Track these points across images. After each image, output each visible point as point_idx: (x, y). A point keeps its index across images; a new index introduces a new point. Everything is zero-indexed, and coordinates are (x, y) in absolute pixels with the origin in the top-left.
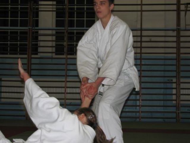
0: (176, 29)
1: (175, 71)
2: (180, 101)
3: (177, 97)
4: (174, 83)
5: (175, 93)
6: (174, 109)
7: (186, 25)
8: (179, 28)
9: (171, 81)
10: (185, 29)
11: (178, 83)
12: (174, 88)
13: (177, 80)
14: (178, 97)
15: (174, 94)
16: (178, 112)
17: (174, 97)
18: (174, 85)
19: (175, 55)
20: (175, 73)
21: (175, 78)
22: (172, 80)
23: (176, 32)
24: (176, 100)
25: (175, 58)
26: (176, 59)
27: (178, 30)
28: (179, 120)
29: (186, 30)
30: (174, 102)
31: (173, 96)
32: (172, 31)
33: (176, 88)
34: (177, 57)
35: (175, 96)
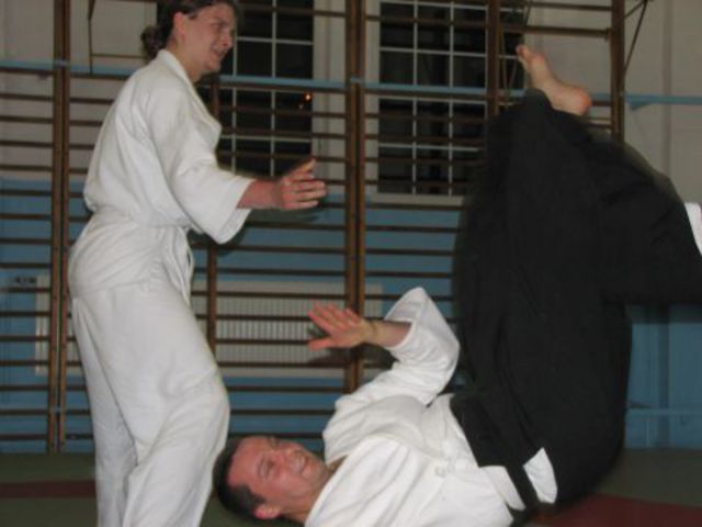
0: (50, 68)
1: (49, 242)
2: (63, 368)
3: (51, 349)
4: (43, 290)
5: (45, 333)
6: (38, 401)
7: (92, 55)
8: (63, 63)
9: (31, 285)
10: (87, 70)
11: (57, 292)
12: (42, 314)
13: (52, 280)
14: (55, 348)
15: (41, 339)
16: (54, 410)
17: (41, 350)
18: (42, 302)
19: (46, 177)
20: (47, 249)
21: (48, 271)
22: (33, 280)
23: (50, 80)
24: (48, 363)
25: (49, 188)
26: (51, 194)
27: (61, 76)
28: (59, 443)
29: (91, 75)
30: (41, 371)
31: (38, 345)
32: (34, 78)
33: (49, 314)
34: (53, 183)
35: (45, 345)
